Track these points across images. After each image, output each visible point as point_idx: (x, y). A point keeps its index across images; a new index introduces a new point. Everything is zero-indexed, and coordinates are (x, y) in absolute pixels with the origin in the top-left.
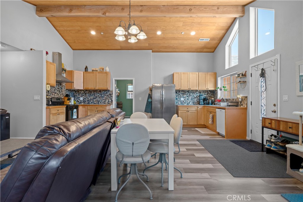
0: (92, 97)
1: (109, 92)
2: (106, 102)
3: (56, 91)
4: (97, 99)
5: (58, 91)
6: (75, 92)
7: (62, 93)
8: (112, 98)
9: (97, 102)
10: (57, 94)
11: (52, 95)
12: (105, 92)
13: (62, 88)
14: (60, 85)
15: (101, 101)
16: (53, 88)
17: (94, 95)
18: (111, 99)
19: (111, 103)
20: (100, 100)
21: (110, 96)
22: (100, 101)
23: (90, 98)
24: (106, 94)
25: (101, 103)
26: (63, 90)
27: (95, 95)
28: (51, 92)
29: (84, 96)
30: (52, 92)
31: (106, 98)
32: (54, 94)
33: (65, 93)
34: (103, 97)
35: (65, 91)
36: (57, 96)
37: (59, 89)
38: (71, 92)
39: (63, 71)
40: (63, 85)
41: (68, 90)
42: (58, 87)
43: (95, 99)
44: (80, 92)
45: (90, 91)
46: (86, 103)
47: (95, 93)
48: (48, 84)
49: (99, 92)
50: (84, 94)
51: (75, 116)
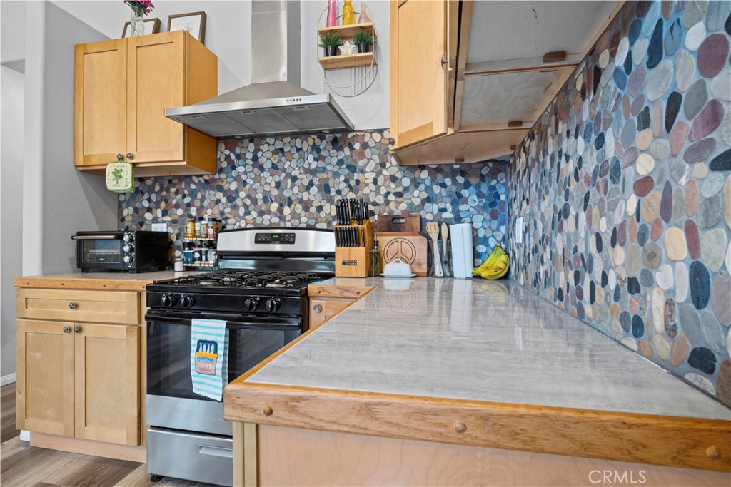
0: (548, 207)
3: (292, 191)
4: (569, 225)
5: (314, 190)
10: (306, 209)
11: (261, 214)
12: (634, 35)
13: (361, 163)
14: (337, 144)
16: (266, 174)
17: (554, 175)
23: (542, 218)
24: (656, 88)
25: (600, 295)
26: (370, 176)
27: (563, 163)
28: (254, 201)
29: (525, 204)
30: (260, 196)
31: (656, 195)
32: (280, 210)
33: (391, 197)
34: (616, 171)
35: (393, 179)
36: (304, 220)
37: (324, 176)
38: (474, 180)
39: (348, 49)
40: (365, 146)
41: (439, 170)
42: (314, 165)
43: (561, 229)
44: (518, 166)
45: (541, 131)
46: (531, 271)
47: (560, 139)
48: (120, 159)
49: (584, 92)
50: (525, 181)
51: (208, 380)
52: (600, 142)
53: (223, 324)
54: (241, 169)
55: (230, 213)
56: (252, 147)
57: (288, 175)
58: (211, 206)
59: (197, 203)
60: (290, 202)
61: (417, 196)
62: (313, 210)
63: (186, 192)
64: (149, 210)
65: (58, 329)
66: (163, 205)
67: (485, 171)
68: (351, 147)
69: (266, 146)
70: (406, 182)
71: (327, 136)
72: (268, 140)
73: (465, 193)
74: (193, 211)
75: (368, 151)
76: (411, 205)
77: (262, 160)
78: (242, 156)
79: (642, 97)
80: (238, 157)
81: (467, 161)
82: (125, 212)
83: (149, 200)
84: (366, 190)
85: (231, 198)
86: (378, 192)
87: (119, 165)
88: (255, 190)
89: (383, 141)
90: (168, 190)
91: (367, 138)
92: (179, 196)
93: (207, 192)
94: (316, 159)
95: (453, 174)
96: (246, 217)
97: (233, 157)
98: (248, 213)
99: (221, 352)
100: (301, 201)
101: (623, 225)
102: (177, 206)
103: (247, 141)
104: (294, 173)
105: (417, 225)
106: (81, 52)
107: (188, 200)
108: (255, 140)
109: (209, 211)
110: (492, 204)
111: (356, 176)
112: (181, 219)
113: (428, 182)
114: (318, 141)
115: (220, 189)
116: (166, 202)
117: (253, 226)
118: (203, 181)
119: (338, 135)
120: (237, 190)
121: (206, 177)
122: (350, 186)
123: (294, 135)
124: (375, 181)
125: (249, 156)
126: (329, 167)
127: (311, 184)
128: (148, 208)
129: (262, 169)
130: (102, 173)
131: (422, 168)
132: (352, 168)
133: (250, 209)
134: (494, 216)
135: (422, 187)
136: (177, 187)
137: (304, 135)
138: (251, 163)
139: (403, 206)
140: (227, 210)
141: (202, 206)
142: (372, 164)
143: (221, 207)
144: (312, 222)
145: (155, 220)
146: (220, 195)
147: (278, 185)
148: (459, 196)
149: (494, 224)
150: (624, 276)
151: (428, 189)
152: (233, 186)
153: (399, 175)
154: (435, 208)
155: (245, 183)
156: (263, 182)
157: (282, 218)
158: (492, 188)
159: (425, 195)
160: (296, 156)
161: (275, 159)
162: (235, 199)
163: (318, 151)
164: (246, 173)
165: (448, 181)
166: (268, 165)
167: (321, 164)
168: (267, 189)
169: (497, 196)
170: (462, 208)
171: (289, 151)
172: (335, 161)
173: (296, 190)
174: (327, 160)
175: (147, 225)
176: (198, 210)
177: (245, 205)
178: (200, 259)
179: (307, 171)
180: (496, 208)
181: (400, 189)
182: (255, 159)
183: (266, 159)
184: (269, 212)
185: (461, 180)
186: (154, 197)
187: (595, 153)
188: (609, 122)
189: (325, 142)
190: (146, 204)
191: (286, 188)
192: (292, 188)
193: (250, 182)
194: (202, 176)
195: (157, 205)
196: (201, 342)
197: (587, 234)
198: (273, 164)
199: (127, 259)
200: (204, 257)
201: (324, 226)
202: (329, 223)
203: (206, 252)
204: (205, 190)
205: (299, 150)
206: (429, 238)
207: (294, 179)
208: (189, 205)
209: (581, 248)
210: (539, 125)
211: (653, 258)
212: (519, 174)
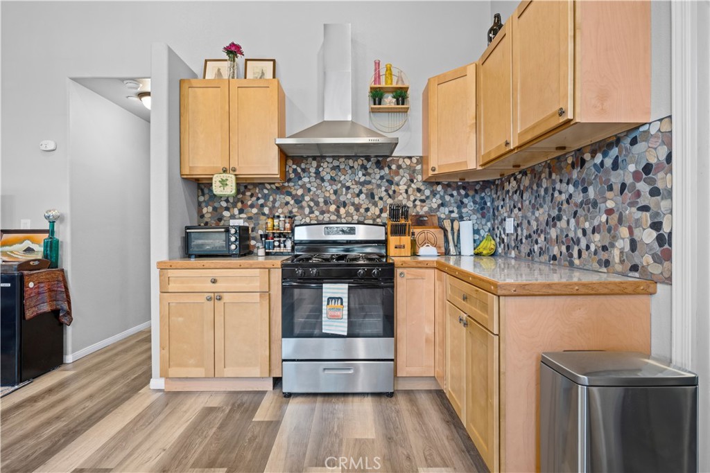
0: (542, 214)
1: (640, 147)
2: (616, 253)
3: (346, 197)
4: (562, 224)
5: (363, 196)
6: (496, 194)
7: (390, 201)
8: (664, 204)
9: (564, 248)
10: (357, 209)
11: (322, 213)
12: (605, 155)
13: (396, 179)
14: (379, 165)
16: (326, 184)
17: (548, 199)
18: (656, 226)
19: (655, 269)
20: (580, 234)
21: (643, 187)
22: (578, 242)
23: (537, 220)
24: (616, 178)
25: (585, 254)
26: (403, 188)
27: (556, 194)
28: (317, 204)
29: (516, 211)
30: (321, 200)
31: (615, 216)
32: (337, 210)
33: (418, 203)
34: (595, 204)
35: (419, 190)
36: (356, 217)
37: (370, 187)
38: (471, 193)
39: (389, 101)
40: (399, 167)
41: (449, 185)
42: (363, 179)
43: (555, 226)
44: (507, 187)
45: (534, 173)
46: (525, 249)
47: (554, 182)
48: (225, 171)
49: (573, 165)
50: (516, 197)
51: (336, 323)
52: (585, 190)
53: (346, 285)
54: (306, 180)
55: (297, 212)
56: (314, 164)
57: (343, 185)
58: (281, 207)
59: (270, 204)
60: (345, 205)
61: (435, 202)
62: (362, 210)
63: (260, 196)
64: (227, 209)
65: (202, 299)
66: (239, 205)
67: (478, 187)
68: (390, 168)
69: (326, 163)
70: (427, 192)
71: (372, 159)
72: (327, 159)
73: (465, 201)
74: (266, 210)
75: (401, 171)
76: (431, 208)
77: (323, 174)
78: (307, 170)
79: (609, 180)
80: (304, 170)
81: (467, 180)
82: (205, 210)
83: (227, 201)
84: (400, 198)
85: (298, 201)
86: (408, 198)
88: (318, 195)
89: (412, 165)
90: (244, 194)
91: (401, 162)
92: (254, 199)
93: (278, 196)
94: (364, 175)
95: (458, 188)
96: (311, 215)
97: (299, 170)
98: (312, 212)
99: (345, 304)
100: (353, 204)
101: (599, 226)
102: (252, 206)
103: (311, 159)
104: (348, 184)
105: (436, 221)
106: (186, 86)
107: (261, 201)
108: (317, 159)
109: (280, 211)
110: (482, 209)
111: (393, 187)
112: (256, 216)
113: (442, 193)
114: (365, 162)
115: (289, 194)
116: (242, 202)
117: (316, 222)
118: (275, 188)
119: (380, 159)
120: (303, 196)
121: (277, 185)
122: (389, 195)
123: (348, 157)
124: (407, 192)
125: (313, 170)
126: (373, 181)
127: (361, 192)
128: (226, 207)
129: (323, 180)
130: (209, 181)
131: (438, 183)
132: (390, 182)
133: (313, 209)
134: (483, 216)
135: (438, 196)
136: (252, 191)
137: (356, 158)
138: (314, 175)
139: (426, 209)
140: (295, 210)
141: (274, 207)
142: (404, 180)
143: (289, 207)
144: (361, 219)
145: (233, 217)
146: (288, 199)
147: (335, 192)
148: (462, 203)
149: (484, 221)
150: (599, 245)
151: (442, 198)
152: (300, 192)
153: (423, 188)
154: (446, 210)
155: (309, 190)
156: (323, 190)
157: (339, 216)
158: (482, 198)
159: (440, 202)
160: (350, 171)
161: (333, 174)
162: (301, 202)
163: (366, 169)
164: (310, 182)
165: (455, 193)
166: (327, 177)
167: (368, 178)
168: (327, 195)
169: (485, 203)
170: (464, 210)
171: (344, 168)
172: (378, 177)
173: (349, 196)
174: (372, 176)
175: (225, 221)
176: (271, 209)
177: (309, 206)
178: (279, 246)
179: (357, 183)
180: (485, 211)
181: (423, 198)
182: (317, 173)
183: (326, 172)
184: (329, 212)
185: (463, 192)
186: (231, 199)
187: (582, 195)
188: (591, 184)
189: (370, 163)
190: (224, 204)
191: (342, 194)
192: (346, 194)
193: (313, 189)
194: (274, 183)
196: (330, 299)
197: (575, 229)
198: (331, 177)
199: (233, 247)
200: (282, 245)
201: (371, 222)
202: (374, 220)
203: (284, 241)
204: (276, 194)
205: (351, 168)
206: (445, 231)
207: (348, 188)
208: (262, 206)
209: (571, 235)
210: (532, 169)
211: (615, 238)
212: (508, 192)
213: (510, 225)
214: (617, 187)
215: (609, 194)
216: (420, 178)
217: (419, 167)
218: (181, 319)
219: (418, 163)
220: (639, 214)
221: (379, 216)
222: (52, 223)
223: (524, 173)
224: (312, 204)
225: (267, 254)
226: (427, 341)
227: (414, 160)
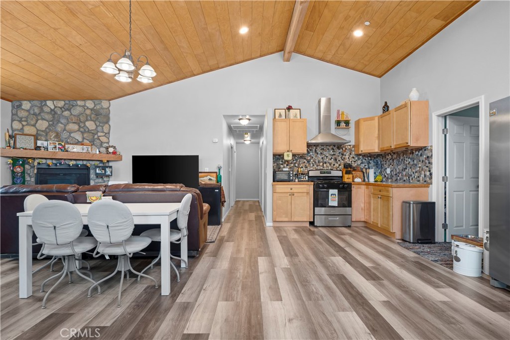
0: (401, 167)
1: (426, 152)
2: (421, 178)
4: (407, 170)
5: (332, 160)
6: (383, 159)
7: (342, 161)
8: (431, 166)
9: (407, 178)
10: (330, 165)
11: (317, 166)
12: (419, 152)
13: (345, 153)
14: (339, 148)
15: (413, 176)
16: (319, 155)
17: (403, 162)
18: (429, 171)
19: (429, 181)
20: (412, 173)
21: (427, 161)
22: (411, 176)
23: (399, 169)
24: (421, 159)
25: (413, 179)
26: (347, 157)
27: (405, 161)
28: (315, 162)
29: (391, 166)
30: (317, 161)
31: (421, 168)
32: (323, 165)
33: (353, 162)
34: (416, 165)
35: (353, 158)
36: (330, 168)
37: (335, 156)
38: (373, 159)
39: (343, 125)
40: (346, 149)
41: (364, 156)
42: (332, 153)
43: (405, 171)
44: (387, 157)
45: (398, 154)
46: (394, 179)
47: (404, 157)
48: (288, 151)
49: (410, 153)
50: (391, 161)
51: (334, 202)
52: (413, 161)
53: (337, 190)
54: (311, 154)
56: (315, 148)
57: (325, 156)
58: (302, 164)
59: (298, 163)
60: (326, 163)
61: (359, 162)
62: (332, 165)
64: (282, 164)
66: (287, 163)
67: (375, 157)
68: (342, 149)
69: (319, 148)
70: (356, 158)
72: (319, 146)
73: (371, 161)
74: (297, 165)
76: (357, 164)
77: (318, 151)
78: (312, 150)
80: (310, 150)
83: (282, 161)
84: (346, 160)
85: (308, 162)
86: (349, 161)
87: (288, 153)
88: (316, 159)
89: (351, 148)
91: (346, 147)
92: (292, 161)
93: (301, 160)
95: (368, 157)
97: (309, 150)
98: (313, 166)
99: (337, 196)
100: (329, 163)
102: (291, 163)
104: (327, 155)
105: (360, 169)
106: (274, 121)
107: (295, 162)
108: (316, 146)
109: (302, 165)
110: (377, 164)
111: (344, 156)
112: (293, 167)
114: (333, 147)
115: (305, 159)
118: (300, 157)
119: (339, 146)
122: (342, 159)
123: (327, 146)
124: (349, 158)
125: (314, 150)
126: (336, 154)
127: (332, 158)
129: (318, 154)
130: (283, 155)
131: (360, 155)
132: (343, 155)
134: (377, 167)
135: (360, 160)
137: (330, 146)
138: (314, 152)
139: (356, 165)
140: (307, 165)
142: (348, 154)
143: (305, 164)
144: (332, 168)
145: (284, 167)
146: (305, 161)
147: (322, 158)
148: (369, 162)
149: (377, 169)
151: (362, 160)
152: (309, 158)
153: (355, 157)
154: (363, 165)
155: (313, 157)
156: (318, 157)
157: (323, 167)
158: (377, 161)
159: (361, 162)
160: (327, 151)
161: (321, 151)
162: (310, 162)
163: (334, 149)
164: (313, 154)
165: (367, 159)
167: (334, 153)
168: (319, 159)
170: (370, 165)
171: (325, 149)
172: (338, 152)
173: (327, 160)
174: (336, 152)
176: (298, 165)
177: (312, 163)
179: (330, 155)
181: (355, 160)
182: (316, 151)
183: (319, 151)
184: (320, 165)
185: (370, 158)
186: (283, 161)
189: (335, 147)
190: (281, 163)
191: (325, 159)
193: (314, 157)
195: (285, 163)
196: (332, 194)
199: (291, 178)
200: (304, 178)
201: (336, 169)
203: (305, 176)
205: (328, 149)
206: (364, 173)
207: (327, 157)
208: (295, 163)
209: (410, 173)
210: (397, 153)
211: (421, 174)
212: (388, 159)
213: (388, 171)
214: (421, 161)
215: (420, 163)
216: (353, 153)
217: (353, 149)
218: (280, 202)
219: (353, 148)
220: (426, 168)
221: (338, 167)
222: (219, 169)
223: (394, 153)
224: (314, 163)
225: (298, 181)
226: (362, 209)
227: (352, 146)
